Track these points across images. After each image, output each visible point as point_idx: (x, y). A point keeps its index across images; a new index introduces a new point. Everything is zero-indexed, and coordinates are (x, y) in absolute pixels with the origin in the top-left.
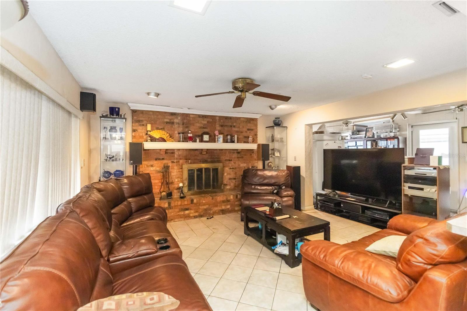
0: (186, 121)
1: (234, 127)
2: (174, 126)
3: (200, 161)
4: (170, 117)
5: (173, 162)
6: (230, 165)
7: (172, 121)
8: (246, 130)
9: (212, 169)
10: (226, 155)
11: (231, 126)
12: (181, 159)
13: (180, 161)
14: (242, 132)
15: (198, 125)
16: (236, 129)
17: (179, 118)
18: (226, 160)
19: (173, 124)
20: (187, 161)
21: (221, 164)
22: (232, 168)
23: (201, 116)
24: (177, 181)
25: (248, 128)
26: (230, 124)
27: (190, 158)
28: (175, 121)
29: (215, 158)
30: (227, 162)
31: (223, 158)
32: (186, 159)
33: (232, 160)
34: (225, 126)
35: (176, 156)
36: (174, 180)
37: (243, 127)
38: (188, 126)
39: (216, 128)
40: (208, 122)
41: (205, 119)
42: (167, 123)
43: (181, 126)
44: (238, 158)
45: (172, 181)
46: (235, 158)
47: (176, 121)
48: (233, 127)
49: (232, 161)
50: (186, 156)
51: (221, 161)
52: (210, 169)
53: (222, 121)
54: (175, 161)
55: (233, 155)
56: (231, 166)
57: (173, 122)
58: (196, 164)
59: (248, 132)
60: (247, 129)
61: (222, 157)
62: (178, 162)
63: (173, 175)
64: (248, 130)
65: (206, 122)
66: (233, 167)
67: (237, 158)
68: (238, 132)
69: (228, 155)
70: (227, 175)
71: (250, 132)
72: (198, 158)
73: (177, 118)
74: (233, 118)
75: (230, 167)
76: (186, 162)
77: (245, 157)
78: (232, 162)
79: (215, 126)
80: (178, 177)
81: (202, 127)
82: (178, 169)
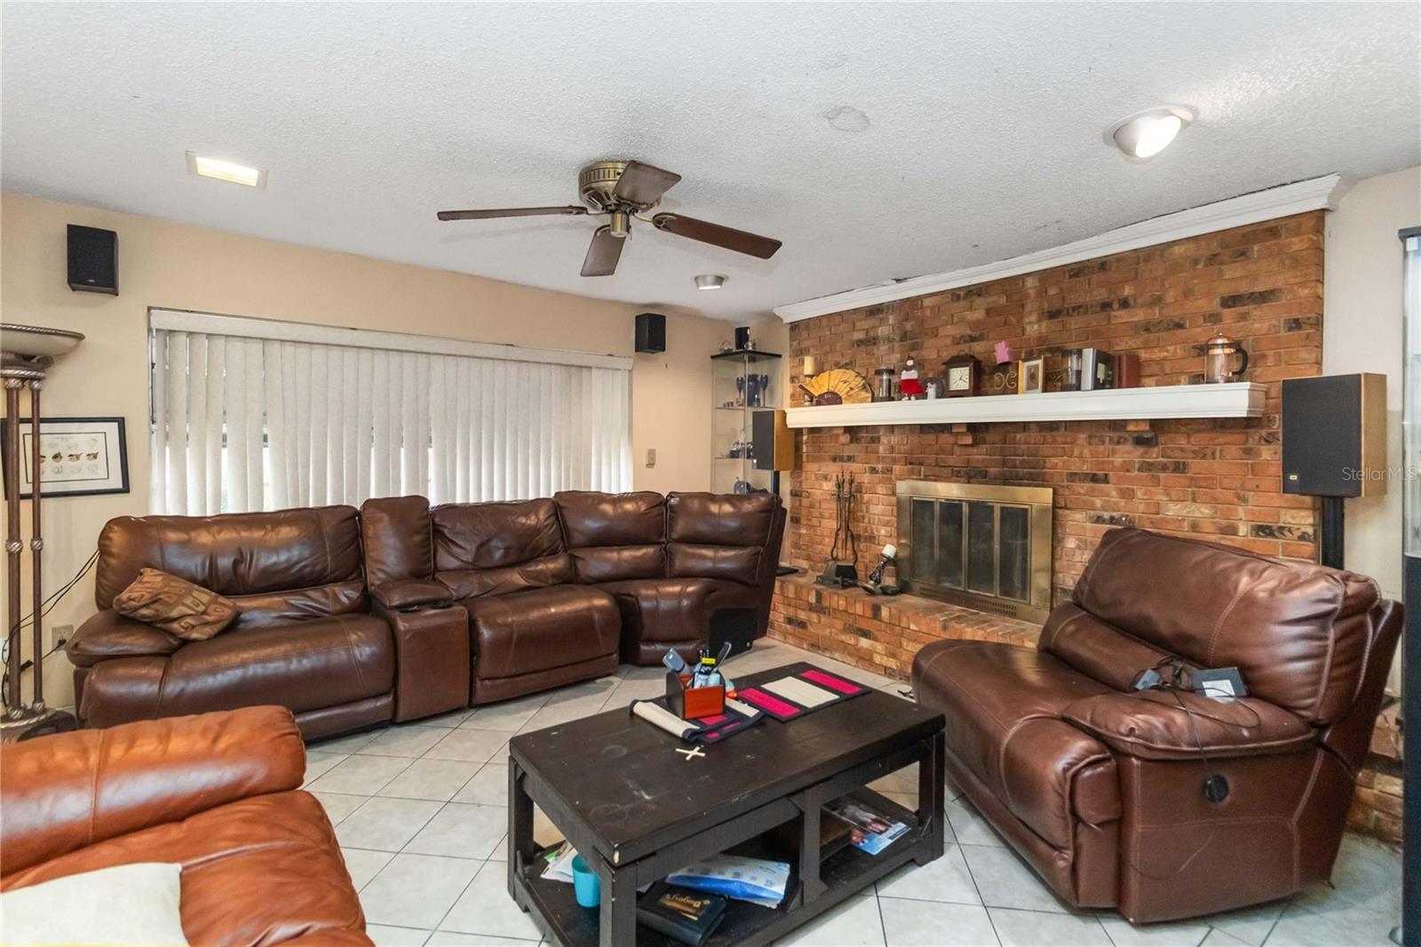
0: (912, 326)
1: (1125, 304)
2: (878, 349)
3: (959, 472)
4: (865, 324)
5: (873, 470)
6: (1098, 502)
7: (872, 334)
8: (1215, 305)
9: (1002, 509)
10: (1076, 452)
11: (1106, 306)
12: (894, 461)
13: (894, 467)
14: (1180, 326)
15: (951, 330)
16: (1139, 315)
17: (891, 322)
18: (1072, 476)
19: (875, 344)
20: (913, 469)
21: (1046, 495)
22: (1106, 515)
23: (962, 294)
24: (886, 536)
25: (1226, 290)
26: (1101, 295)
27: (921, 461)
28: (880, 334)
29: (1018, 463)
30: (1082, 487)
31: (1058, 464)
32: (911, 464)
33: (1106, 475)
34: (1068, 314)
35: (881, 448)
36: (878, 530)
37: (1188, 293)
38: (917, 343)
39: (1024, 330)
40: (988, 312)
41: (978, 301)
42: (860, 343)
43: (897, 345)
44: (1146, 467)
45: (872, 532)
46: (1127, 467)
47: (883, 331)
48: (1116, 306)
49: (1106, 480)
50: (911, 452)
51: (1048, 477)
52: (992, 507)
53: (1052, 291)
54: (880, 467)
55: (1114, 453)
56: (1103, 509)
57: (874, 339)
58: (942, 481)
59: (1228, 314)
60: (1217, 301)
61: (1054, 460)
62: (888, 471)
63: (875, 514)
64: (1231, 301)
65: (979, 314)
66: (1115, 514)
67: (1140, 470)
68: (1147, 330)
69: (1086, 452)
70: (1079, 547)
71: (1243, 317)
72: (952, 460)
73: (883, 322)
74: (1119, 258)
75: (1099, 513)
76: (911, 472)
77: (1196, 466)
78: (1111, 489)
79: (1021, 320)
80: (888, 522)
81: (968, 339)
82: (886, 495)
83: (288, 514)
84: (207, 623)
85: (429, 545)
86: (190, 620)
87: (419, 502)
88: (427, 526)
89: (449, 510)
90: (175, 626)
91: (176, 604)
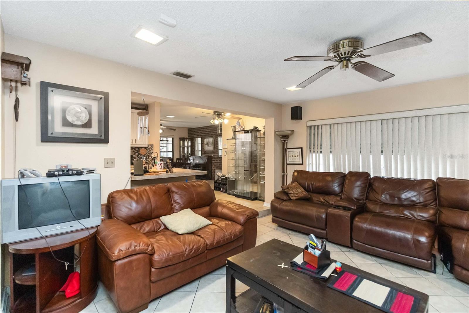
83: (326, 173)
84: (295, 196)
85: (365, 190)
86: (292, 195)
87: (367, 174)
88: (367, 183)
89: (377, 179)
90: (290, 195)
91: (291, 190)
